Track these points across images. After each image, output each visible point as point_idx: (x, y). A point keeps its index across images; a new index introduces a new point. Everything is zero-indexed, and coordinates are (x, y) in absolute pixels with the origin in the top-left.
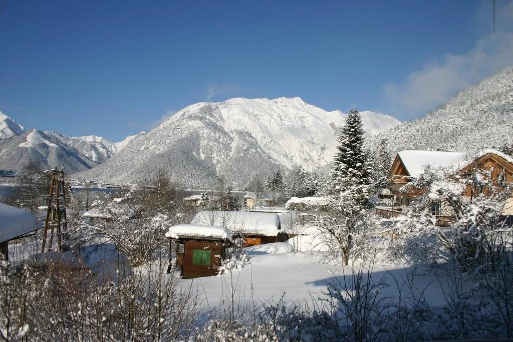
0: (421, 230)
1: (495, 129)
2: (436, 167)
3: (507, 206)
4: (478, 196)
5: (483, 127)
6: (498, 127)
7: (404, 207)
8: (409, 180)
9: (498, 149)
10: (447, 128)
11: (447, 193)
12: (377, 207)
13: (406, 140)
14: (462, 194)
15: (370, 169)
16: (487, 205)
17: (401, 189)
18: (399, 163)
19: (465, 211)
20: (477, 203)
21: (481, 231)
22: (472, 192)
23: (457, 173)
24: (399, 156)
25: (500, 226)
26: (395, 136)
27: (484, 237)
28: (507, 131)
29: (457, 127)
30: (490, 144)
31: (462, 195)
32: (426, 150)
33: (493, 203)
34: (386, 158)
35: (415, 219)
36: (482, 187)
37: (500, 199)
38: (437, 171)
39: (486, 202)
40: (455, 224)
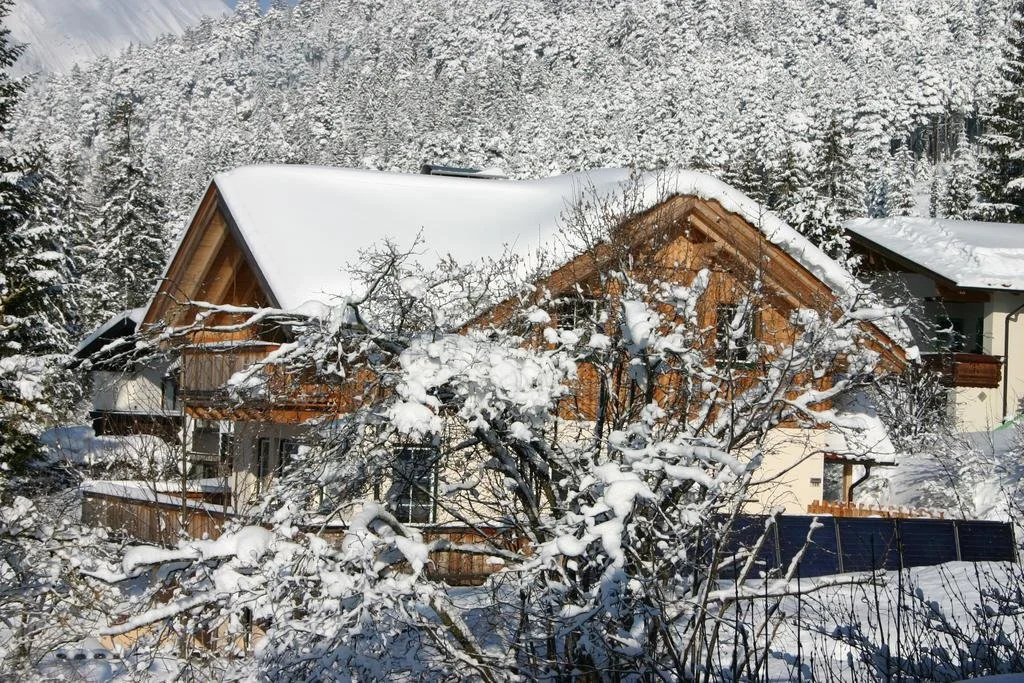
0: (350, 602)
1: (708, 67)
2: (430, 265)
3: (770, 466)
4: (634, 415)
5: (647, 56)
6: (720, 55)
7: (243, 482)
8: (284, 335)
9: (720, 172)
10: (472, 48)
11: (484, 404)
12: (91, 484)
13: (246, 106)
14: (558, 406)
15: (49, 264)
16: (675, 462)
17: (237, 379)
18: (217, 236)
19: (572, 495)
20: (629, 453)
21: (646, 600)
22: (604, 398)
23: (534, 297)
24: (219, 197)
25: (732, 573)
26: (188, 79)
27: (658, 629)
28: (762, 79)
29: (518, 48)
30: (682, 144)
31: (555, 412)
32: (357, 164)
33: (704, 452)
34: (136, 203)
35: (318, 544)
36: (652, 371)
37: (738, 430)
38: (432, 285)
39: (671, 449)
40: (524, 567)
